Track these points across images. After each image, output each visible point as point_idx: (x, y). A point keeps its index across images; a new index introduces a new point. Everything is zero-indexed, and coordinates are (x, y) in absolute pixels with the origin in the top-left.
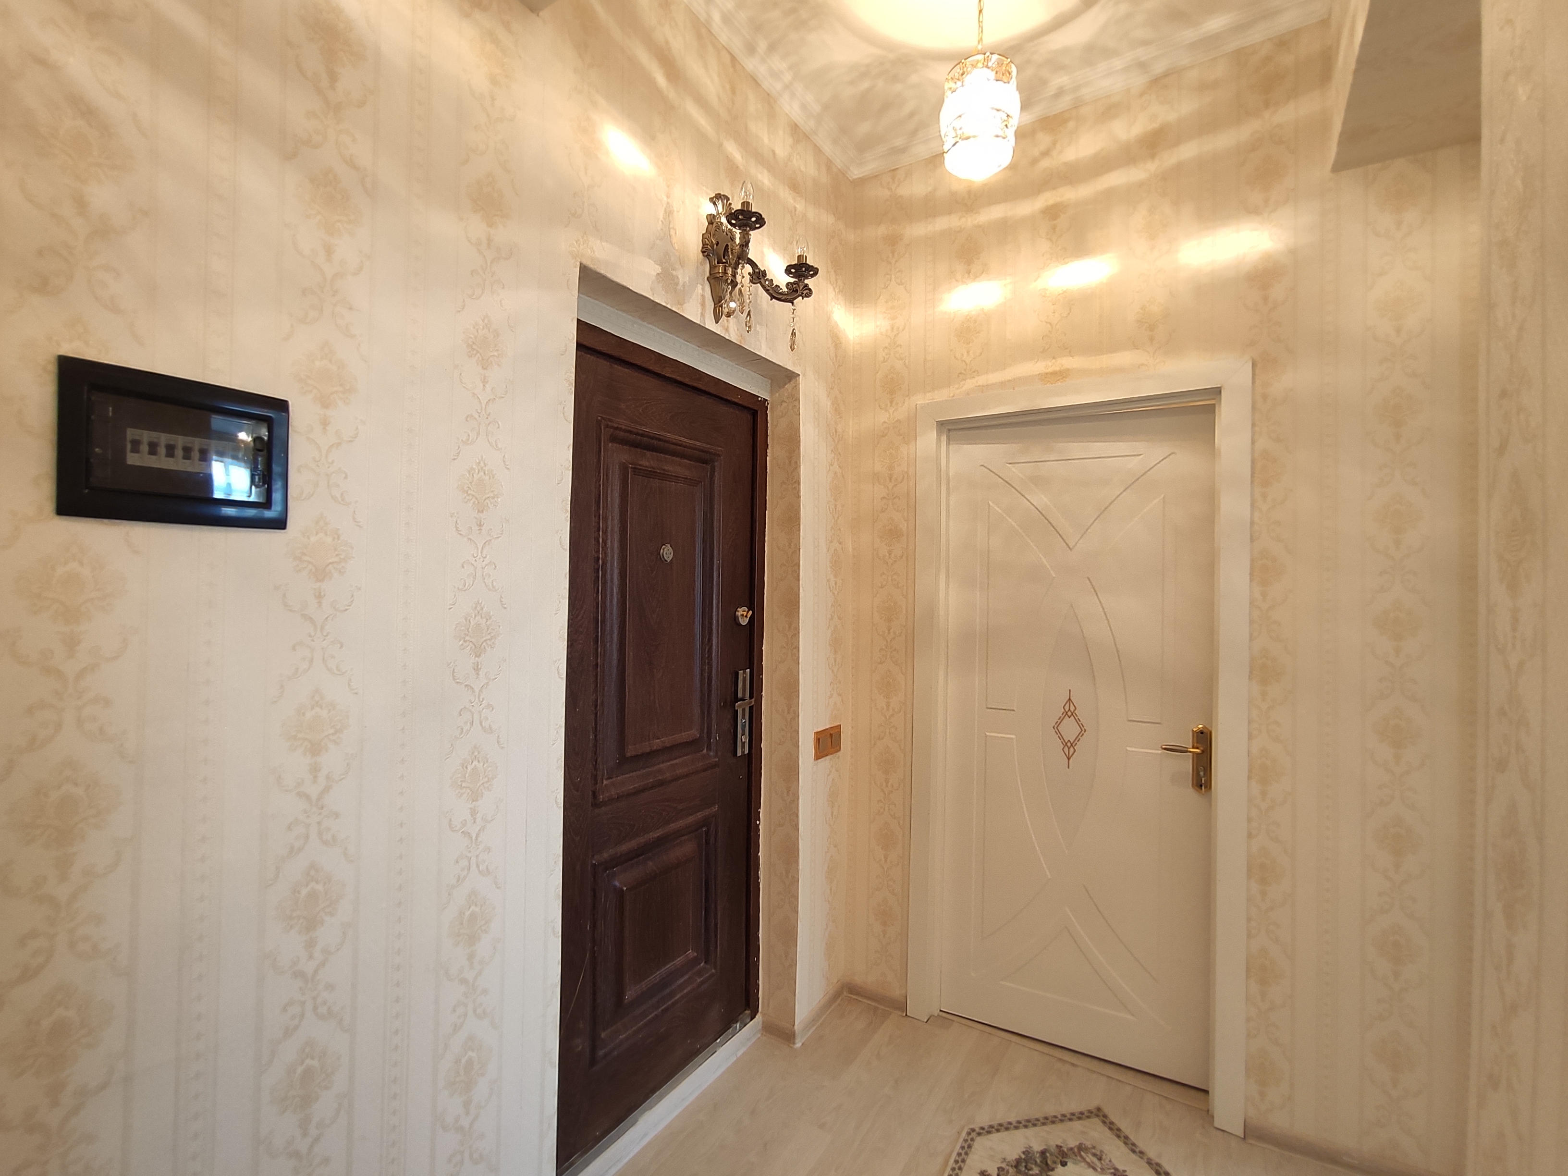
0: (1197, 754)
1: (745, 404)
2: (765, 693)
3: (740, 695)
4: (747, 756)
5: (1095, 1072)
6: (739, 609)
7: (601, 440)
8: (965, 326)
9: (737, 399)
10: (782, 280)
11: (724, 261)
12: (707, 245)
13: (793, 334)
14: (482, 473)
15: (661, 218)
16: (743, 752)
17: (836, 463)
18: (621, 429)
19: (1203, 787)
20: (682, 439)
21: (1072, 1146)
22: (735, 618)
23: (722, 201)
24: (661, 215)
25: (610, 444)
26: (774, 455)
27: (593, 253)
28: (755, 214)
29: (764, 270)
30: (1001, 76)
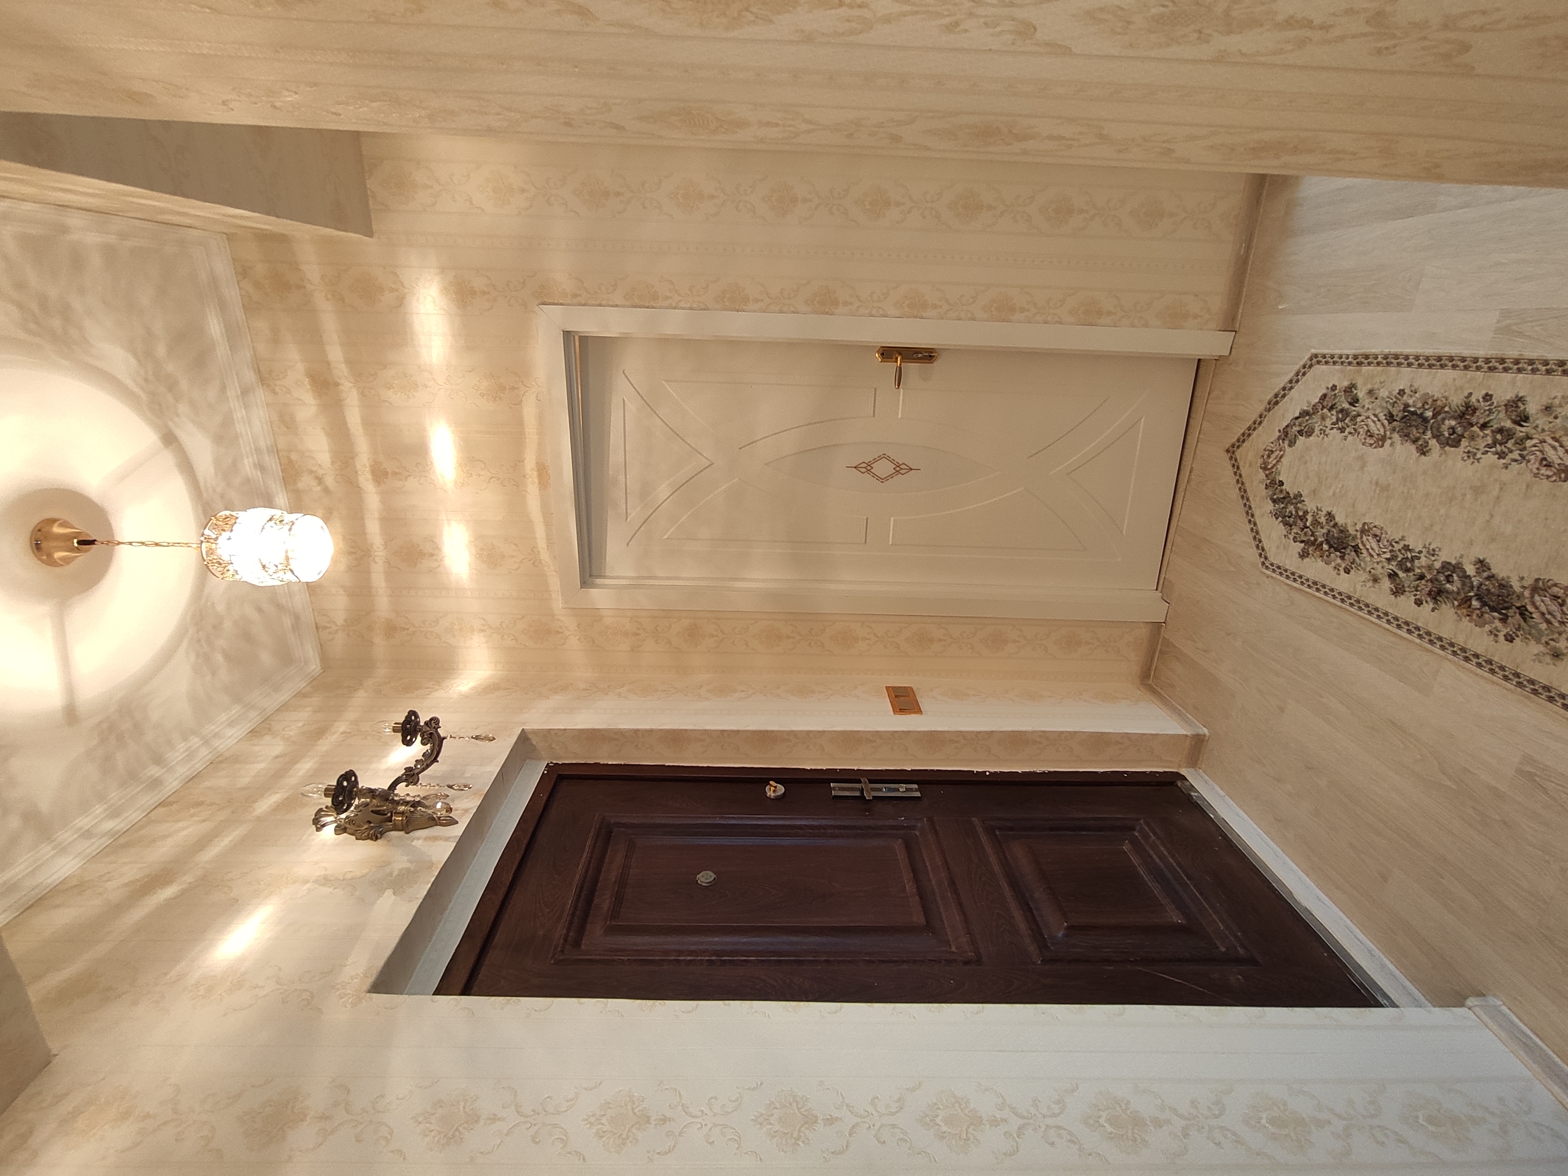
0: (902, 359)
1: (550, 787)
2: (855, 766)
3: (858, 794)
4: (920, 786)
5: (1195, 453)
6: (768, 795)
7: (578, 959)
8: (485, 559)
9: (544, 797)
10: (418, 749)
11: (389, 814)
12: (369, 834)
13: (477, 738)
14: (604, 1120)
15: (331, 890)
16: (916, 790)
17: (620, 690)
18: (567, 935)
19: (932, 354)
20: (583, 860)
21: (1264, 475)
22: (778, 799)
23: (322, 817)
24: (326, 890)
25: (583, 947)
26: (607, 757)
27: (358, 976)
28: (340, 782)
29: (405, 769)
30: (228, 526)
